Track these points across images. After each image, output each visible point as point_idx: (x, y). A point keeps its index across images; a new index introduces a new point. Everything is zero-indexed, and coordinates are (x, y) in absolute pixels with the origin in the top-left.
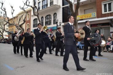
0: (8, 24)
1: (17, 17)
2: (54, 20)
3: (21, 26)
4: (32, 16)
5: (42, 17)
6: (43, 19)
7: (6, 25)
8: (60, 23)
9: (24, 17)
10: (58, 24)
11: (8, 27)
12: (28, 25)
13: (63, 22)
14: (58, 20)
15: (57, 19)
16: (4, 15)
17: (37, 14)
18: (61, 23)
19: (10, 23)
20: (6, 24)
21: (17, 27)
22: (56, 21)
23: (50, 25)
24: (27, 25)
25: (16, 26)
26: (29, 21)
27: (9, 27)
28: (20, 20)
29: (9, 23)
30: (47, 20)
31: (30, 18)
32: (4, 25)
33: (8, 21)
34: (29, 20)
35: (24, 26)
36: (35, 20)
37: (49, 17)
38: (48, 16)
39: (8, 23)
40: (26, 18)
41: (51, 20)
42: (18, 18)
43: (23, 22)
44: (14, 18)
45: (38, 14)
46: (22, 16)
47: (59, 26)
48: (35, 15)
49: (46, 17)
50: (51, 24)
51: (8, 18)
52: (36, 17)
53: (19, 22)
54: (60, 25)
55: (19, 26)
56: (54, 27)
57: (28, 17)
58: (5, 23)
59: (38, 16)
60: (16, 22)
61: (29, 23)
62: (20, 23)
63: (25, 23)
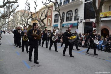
1: (39, 12)
2: (75, 17)
3: (42, 21)
4: (54, 11)
5: (64, 13)
6: (64, 14)
7: (29, 19)
9: (46, 12)
10: (79, 21)
11: (31, 21)
12: (49, 20)
13: (84, 19)
14: (79, 17)
16: (28, 10)
17: (58, 10)
18: (82, 20)
19: (33, 17)
21: (39, 21)
22: (77, 18)
23: (70, 21)
28: (42, 15)
30: (68, 16)
31: (52, 13)
33: (31, 15)
34: (50, 15)
35: (45, 21)
36: (56, 15)
37: (70, 12)
39: (31, 17)
40: (47, 13)
41: (72, 16)
42: (41, 13)
43: (45, 17)
44: (37, 12)
45: (59, 10)
46: (44, 11)
47: (80, 23)
48: (57, 11)
49: (67, 13)
50: (72, 21)
51: (31, 13)
52: (57, 13)
53: (41, 17)
54: (81, 22)
56: (74, 23)
57: (50, 12)
58: (29, 17)
59: (59, 12)
60: (38, 17)
61: (50, 18)
63: (47, 18)
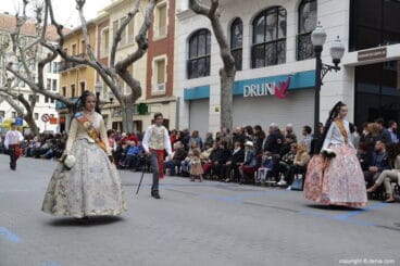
0: (59, 59)
1: (102, 22)
2: (303, 38)
3: (123, 70)
4: (183, 15)
5: (236, 23)
7: (46, 66)
8: (334, 50)
9: (138, 23)
10: (327, 59)
11: (57, 76)
12: (160, 63)
14: (323, 36)
15: (317, 31)
16: (39, 11)
17: (208, 7)
18: (341, 50)
19: (70, 53)
20: (50, 59)
21: (103, 73)
22: (315, 42)
23: (275, 62)
24: (154, 65)
25: (98, 67)
26: (167, 45)
27: (64, 75)
28: (118, 39)
29: (63, 55)
30: (260, 39)
31: (171, 29)
32: (41, 66)
33: (62, 41)
34: (165, 36)
35: (138, 71)
36: (197, 37)
37: (270, 19)
38: (264, 13)
39: (59, 51)
40: (148, 26)
41: (281, 36)
42: (111, 26)
43: (134, 49)
44: (91, 26)
45: (215, 5)
46: (131, 15)
47: (330, 68)
48: (200, 12)
49: (254, 22)
50: (284, 60)
51: (60, 28)
52: (204, 22)
53: (114, 50)
54: (336, 61)
55: (113, 71)
56: (298, 75)
57: (162, 24)
58: (44, 53)
59: (211, 15)
60: (101, 48)
61: (164, 56)
62: (121, 57)
63: (145, 57)
